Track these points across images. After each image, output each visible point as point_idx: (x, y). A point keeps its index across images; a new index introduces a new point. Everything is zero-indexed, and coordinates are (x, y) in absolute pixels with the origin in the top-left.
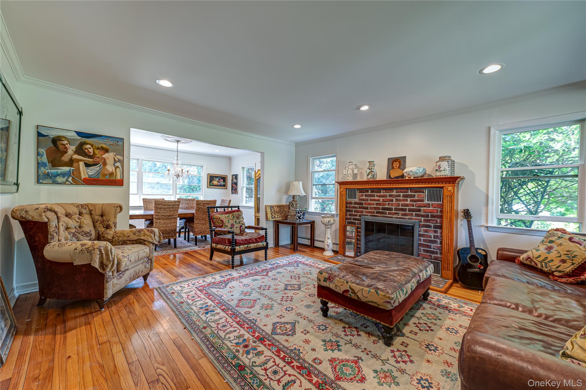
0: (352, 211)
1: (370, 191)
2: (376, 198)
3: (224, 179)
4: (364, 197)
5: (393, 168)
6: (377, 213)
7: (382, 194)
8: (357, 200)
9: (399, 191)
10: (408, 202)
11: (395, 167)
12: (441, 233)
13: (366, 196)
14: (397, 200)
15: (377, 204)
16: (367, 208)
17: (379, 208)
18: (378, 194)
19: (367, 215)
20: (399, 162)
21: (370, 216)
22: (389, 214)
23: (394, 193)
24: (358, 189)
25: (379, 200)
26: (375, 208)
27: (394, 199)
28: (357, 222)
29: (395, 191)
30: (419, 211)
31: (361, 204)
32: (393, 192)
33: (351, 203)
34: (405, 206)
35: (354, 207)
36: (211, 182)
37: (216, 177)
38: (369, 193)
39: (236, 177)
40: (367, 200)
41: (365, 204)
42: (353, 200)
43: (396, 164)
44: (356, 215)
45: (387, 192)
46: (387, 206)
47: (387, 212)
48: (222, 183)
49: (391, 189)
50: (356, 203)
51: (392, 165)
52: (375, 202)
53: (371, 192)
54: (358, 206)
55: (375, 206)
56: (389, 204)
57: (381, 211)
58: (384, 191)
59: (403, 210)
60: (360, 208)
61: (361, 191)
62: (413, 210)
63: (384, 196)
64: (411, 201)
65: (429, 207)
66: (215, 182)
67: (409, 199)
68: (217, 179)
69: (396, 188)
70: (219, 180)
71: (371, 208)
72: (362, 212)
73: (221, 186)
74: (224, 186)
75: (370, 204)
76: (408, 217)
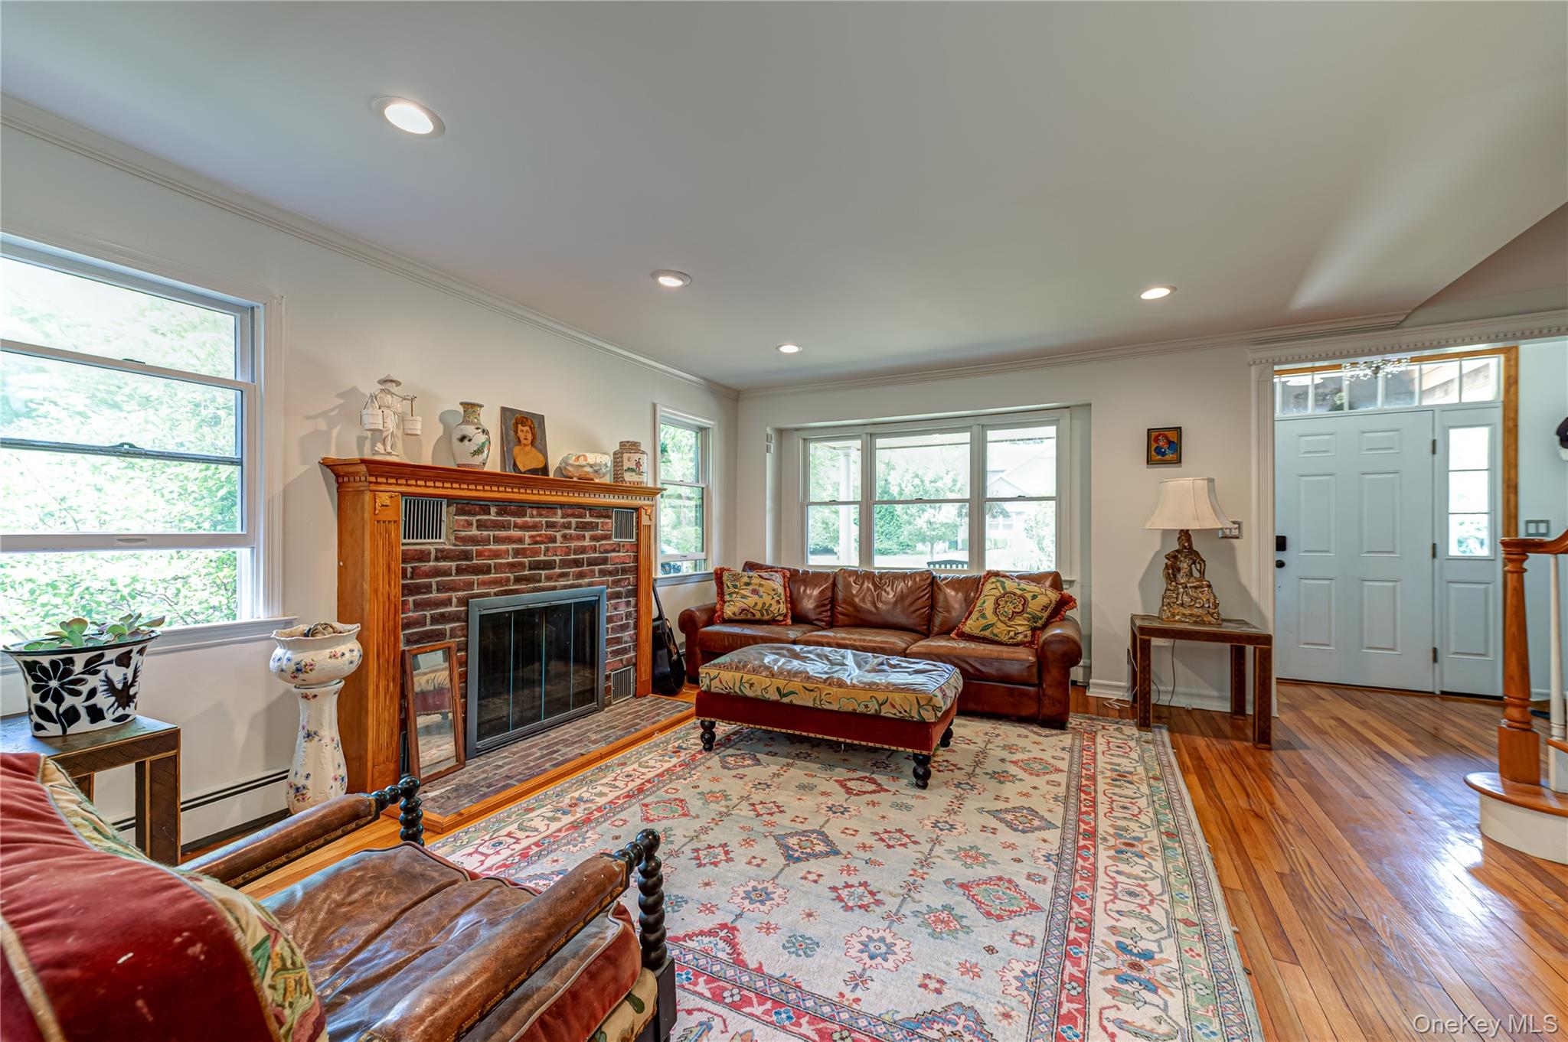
0: (428, 588)
1: (493, 510)
2: (515, 533)
4: (474, 532)
6: (518, 580)
7: (527, 519)
8: (445, 542)
9: (570, 511)
10: (587, 543)
11: (523, 441)
12: (636, 605)
13: (481, 525)
14: (564, 536)
15: (517, 553)
16: (487, 570)
17: (522, 565)
18: (519, 520)
19: (488, 595)
20: (530, 427)
21: (496, 594)
22: (549, 578)
23: (558, 519)
24: (451, 500)
25: (520, 540)
26: (512, 566)
27: (558, 535)
28: (448, 627)
29: (559, 512)
30: (605, 561)
31: (466, 556)
32: (555, 514)
33: (423, 556)
34: (582, 553)
35: (437, 572)
38: (493, 516)
40: (486, 541)
41: (480, 554)
42: (430, 545)
43: (524, 432)
44: (447, 602)
45: (540, 515)
46: (542, 558)
47: (543, 572)
49: (520, 508)
50: (443, 555)
51: (516, 432)
52: (510, 547)
53: (499, 514)
54: (454, 564)
55: (510, 560)
56: (547, 549)
57: (526, 573)
58: (535, 512)
59: (577, 563)
60: (460, 571)
61: (464, 506)
62: (592, 562)
63: (535, 527)
64: (593, 538)
65: (619, 551)
67: (587, 534)
69: (562, 505)
71: (499, 568)
72: (469, 585)
75: (497, 555)
76: (587, 580)
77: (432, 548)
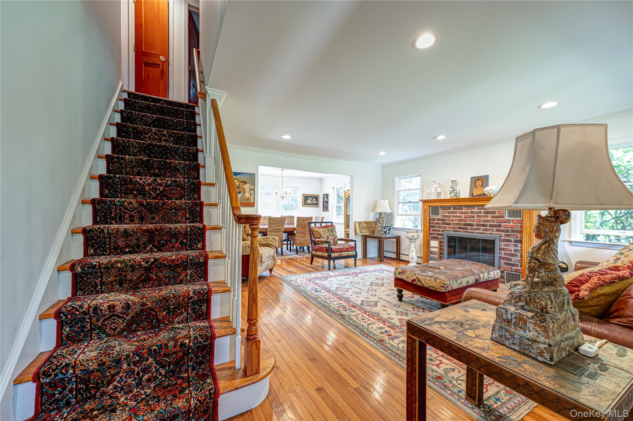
0: (435, 227)
1: (452, 208)
2: (458, 214)
3: (316, 198)
4: (447, 214)
5: (476, 186)
6: (459, 228)
7: (464, 211)
8: (440, 217)
9: (480, 208)
10: (489, 218)
11: (477, 186)
12: (521, 247)
13: (448, 212)
14: (478, 216)
15: (459, 220)
16: (450, 224)
17: (461, 224)
18: (460, 211)
19: (450, 231)
20: (482, 181)
21: (453, 231)
22: (471, 229)
23: (476, 210)
24: (441, 206)
25: (461, 217)
26: (457, 224)
27: (475, 216)
28: (440, 236)
29: (476, 208)
30: (500, 226)
31: (444, 220)
32: (474, 209)
33: (434, 219)
34: (486, 222)
35: (437, 223)
36: (305, 201)
37: (310, 197)
38: (452, 210)
39: (326, 196)
40: (450, 217)
41: (448, 220)
42: (436, 217)
43: (479, 183)
44: (439, 231)
45: (468, 209)
46: (468, 222)
47: (469, 227)
48: (315, 202)
49: (473, 207)
50: (438, 220)
51: (475, 183)
52: (457, 218)
54: (441, 222)
55: (457, 222)
56: (470, 220)
57: (463, 226)
58: (466, 208)
59: (484, 225)
60: (442, 224)
61: (444, 208)
62: (493, 226)
63: (465, 213)
64: (492, 217)
65: (509, 223)
66: (309, 202)
67: (490, 216)
68: (311, 199)
69: (478, 206)
70: (312, 199)
71: (453, 224)
72: (445, 228)
73: (314, 204)
74: (317, 204)
75: (452, 220)
76: (489, 232)
77: (436, 218)
